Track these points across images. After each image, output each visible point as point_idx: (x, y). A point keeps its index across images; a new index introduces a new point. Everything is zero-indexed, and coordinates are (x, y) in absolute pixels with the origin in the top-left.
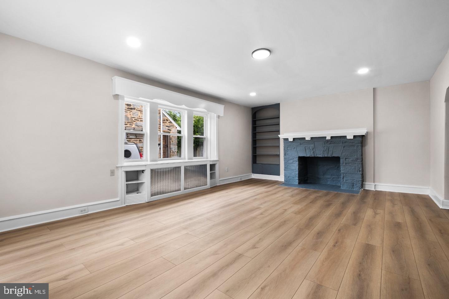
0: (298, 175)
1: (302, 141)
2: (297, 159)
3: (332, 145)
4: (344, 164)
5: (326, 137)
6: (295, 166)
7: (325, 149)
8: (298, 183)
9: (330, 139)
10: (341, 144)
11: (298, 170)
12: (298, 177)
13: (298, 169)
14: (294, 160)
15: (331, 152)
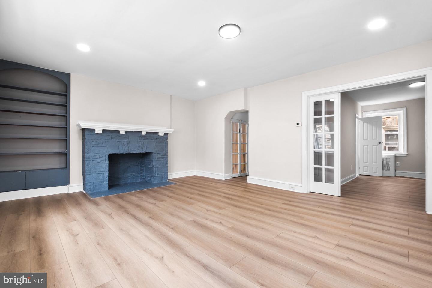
0: (107, 178)
1: (114, 135)
2: (107, 157)
3: (147, 141)
4: (156, 159)
5: (141, 132)
6: (105, 166)
7: (141, 144)
8: (107, 189)
9: (145, 134)
10: (153, 140)
11: (108, 172)
12: (108, 180)
13: (108, 170)
14: (102, 159)
15: (146, 148)
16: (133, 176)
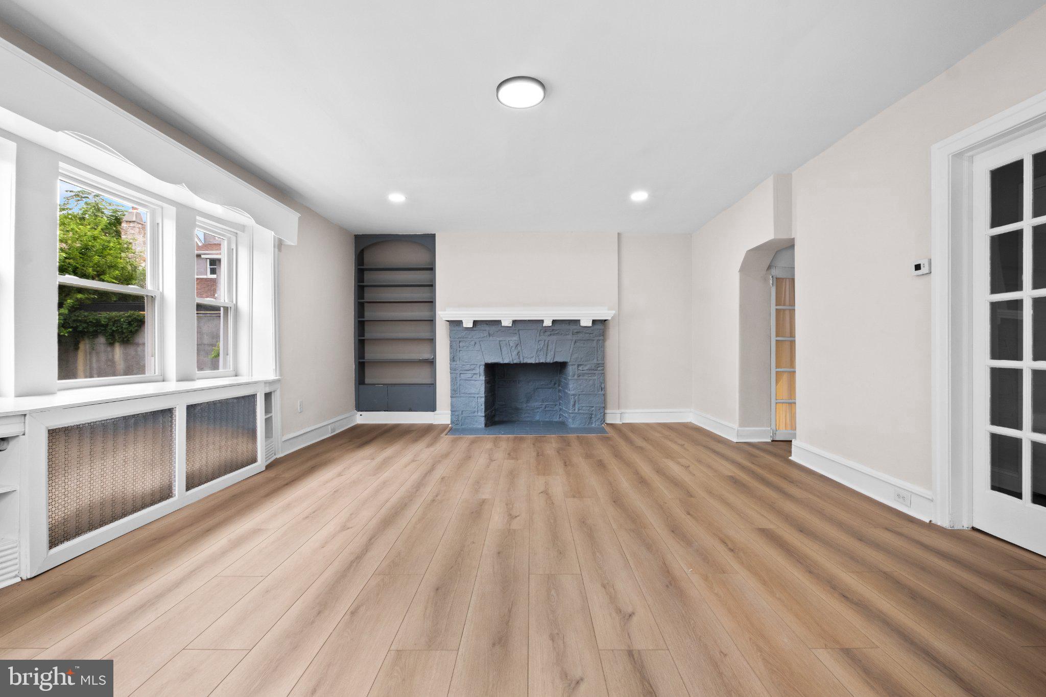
0: (483, 407)
1: (493, 329)
2: (482, 368)
3: (555, 338)
4: (576, 377)
5: (542, 321)
6: (478, 386)
7: (541, 346)
8: (484, 426)
9: (551, 325)
10: (569, 337)
11: (484, 395)
12: (484, 410)
13: (483, 392)
14: (474, 372)
15: (552, 353)
16: (546, 407)
